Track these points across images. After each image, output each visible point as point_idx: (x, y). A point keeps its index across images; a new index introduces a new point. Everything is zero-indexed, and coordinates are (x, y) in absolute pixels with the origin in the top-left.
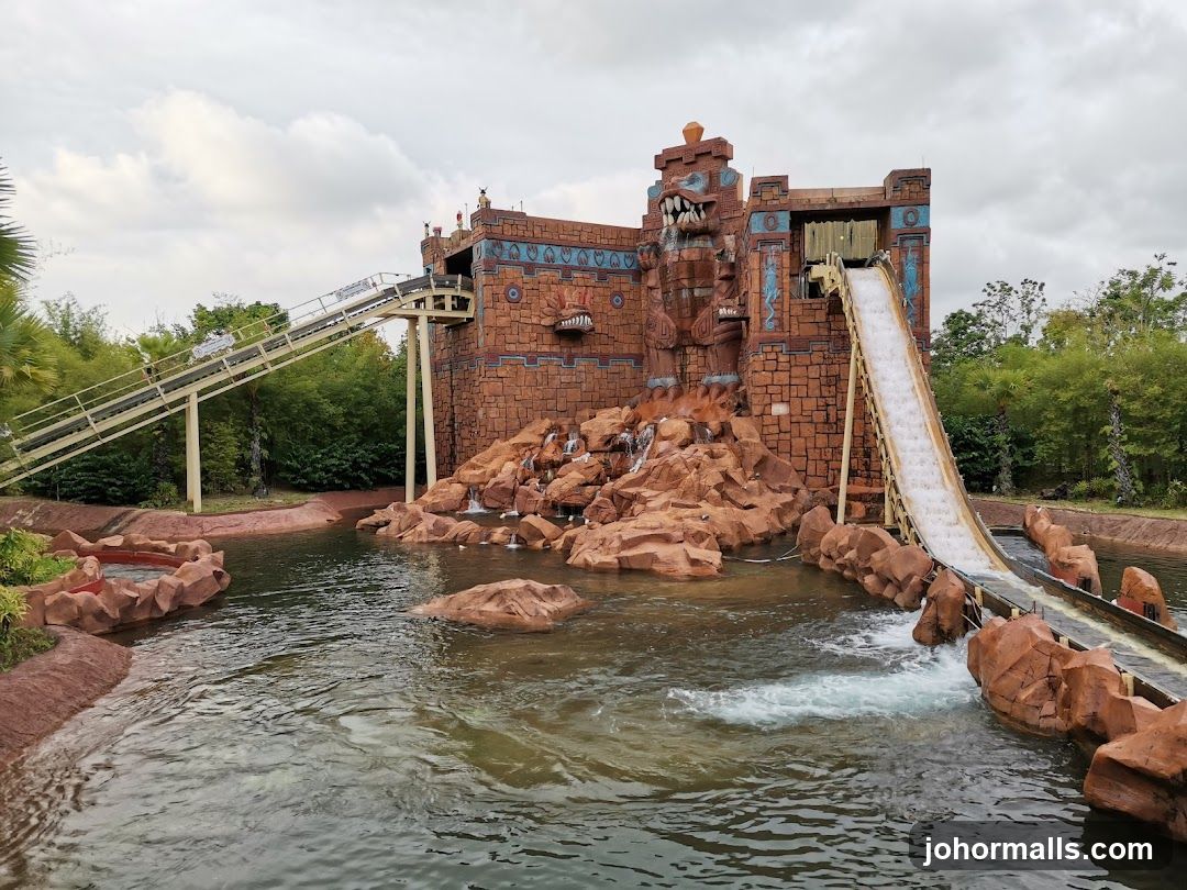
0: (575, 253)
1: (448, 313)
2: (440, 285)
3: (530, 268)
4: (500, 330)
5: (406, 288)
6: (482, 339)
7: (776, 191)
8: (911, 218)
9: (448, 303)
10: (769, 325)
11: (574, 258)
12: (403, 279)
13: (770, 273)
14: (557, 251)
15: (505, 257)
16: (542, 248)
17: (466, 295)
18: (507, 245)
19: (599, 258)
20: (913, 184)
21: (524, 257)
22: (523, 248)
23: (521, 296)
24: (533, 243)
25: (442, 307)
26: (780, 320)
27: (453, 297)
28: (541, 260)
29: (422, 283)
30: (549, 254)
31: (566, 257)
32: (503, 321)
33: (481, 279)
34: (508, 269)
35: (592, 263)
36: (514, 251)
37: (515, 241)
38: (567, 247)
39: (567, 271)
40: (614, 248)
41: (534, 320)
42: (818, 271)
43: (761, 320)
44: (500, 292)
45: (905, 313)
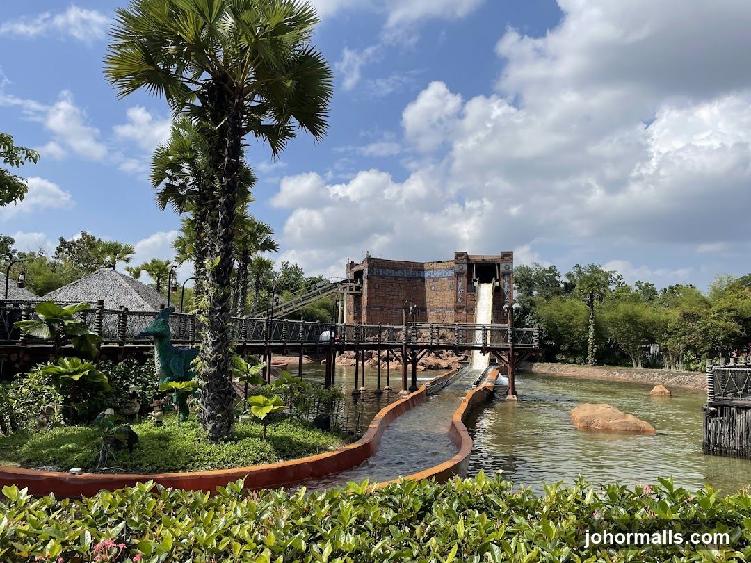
1: (354, 291)
2: (352, 282)
3: (383, 277)
4: (371, 299)
5: (340, 283)
6: (365, 301)
7: (462, 257)
8: (507, 268)
9: (354, 289)
10: (459, 301)
11: (399, 273)
12: (340, 280)
13: (460, 283)
14: (393, 271)
15: (374, 274)
16: (387, 271)
17: (360, 286)
18: (375, 269)
19: (408, 274)
20: (507, 256)
21: (381, 274)
22: (381, 270)
23: (379, 287)
24: (384, 268)
25: (352, 290)
26: (463, 299)
27: (356, 286)
28: (387, 274)
29: (346, 281)
30: (390, 272)
31: (396, 273)
32: (373, 295)
33: (365, 281)
34: (375, 277)
35: (406, 275)
36: (378, 271)
37: (378, 268)
38: (396, 270)
39: (396, 278)
40: (414, 270)
41: (384, 295)
42: (476, 284)
43: (457, 299)
44: (372, 285)
45: (504, 298)
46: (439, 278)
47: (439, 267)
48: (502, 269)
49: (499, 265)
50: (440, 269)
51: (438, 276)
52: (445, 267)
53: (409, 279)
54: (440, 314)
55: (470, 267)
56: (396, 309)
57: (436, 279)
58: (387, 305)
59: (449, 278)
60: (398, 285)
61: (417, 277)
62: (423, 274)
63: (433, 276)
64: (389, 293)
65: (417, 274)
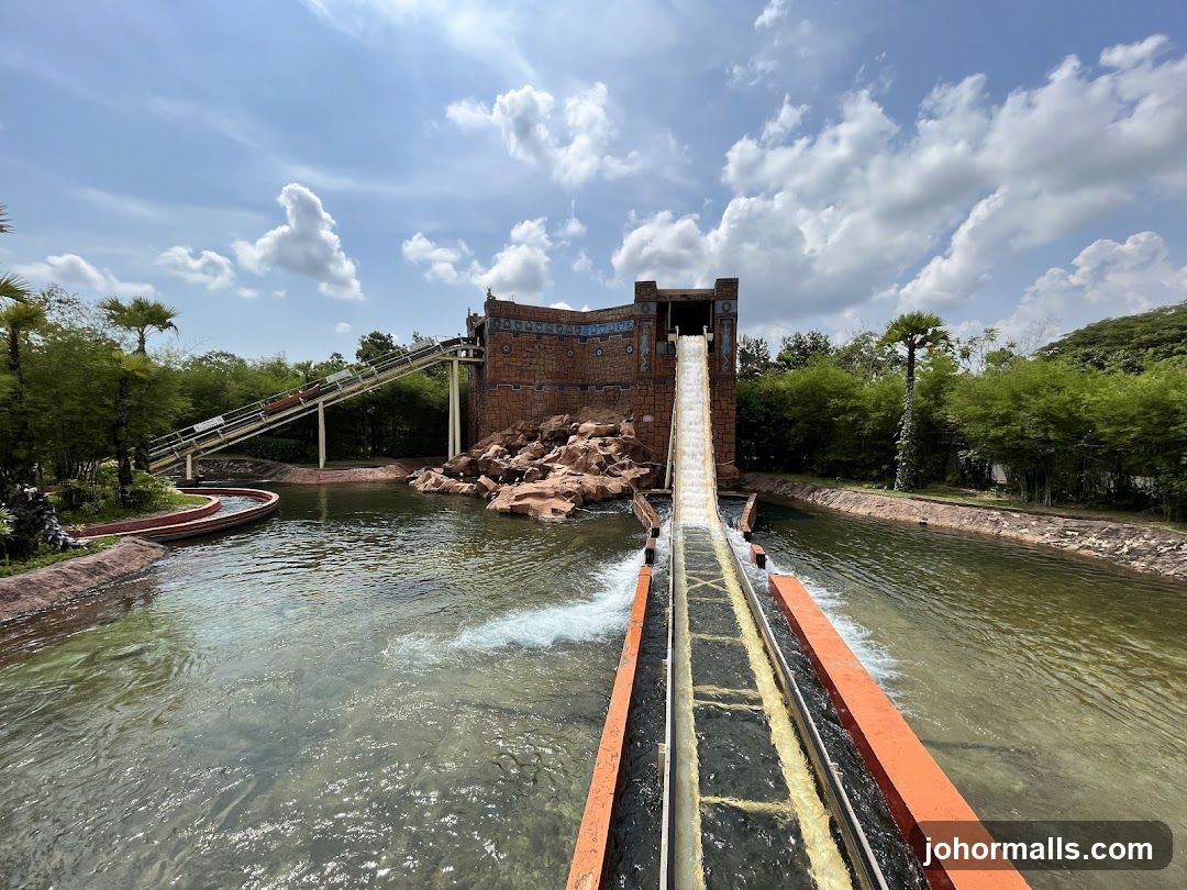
0: (545, 325)
1: (471, 359)
2: (467, 342)
3: (516, 334)
4: (497, 369)
5: (447, 344)
6: (488, 373)
7: (648, 290)
8: (727, 307)
9: (471, 354)
10: (643, 369)
11: (544, 328)
13: (644, 339)
14: (534, 324)
15: (502, 328)
16: (524, 323)
17: (482, 349)
18: (503, 320)
19: (560, 329)
20: (728, 287)
21: (513, 327)
22: (513, 322)
23: (511, 350)
24: (518, 318)
25: (467, 356)
26: (650, 366)
27: (474, 351)
28: (524, 329)
30: (529, 325)
31: (539, 328)
32: (499, 364)
33: (488, 340)
34: (503, 334)
35: (555, 331)
36: (507, 324)
37: (508, 318)
38: (539, 321)
39: (540, 336)
40: (569, 323)
41: (519, 364)
42: (671, 337)
43: (639, 366)
44: (498, 347)
45: (721, 364)
46: (609, 335)
47: (610, 318)
48: (719, 310)
49: (713, 302)
50: (611, 321)
51: (607, 332)
52: (618, 317)
53: (561, 338)
54: (611, 393)
55: (662, 307)
56: (540, 388)
57: (604, 337)
58: (526, 380)
59: (625, 334)
60: (542, 346)
61: (574, 334)
62: (583, 331)
63: (598, 333)
64: (528, 360)
65: (574, 330)
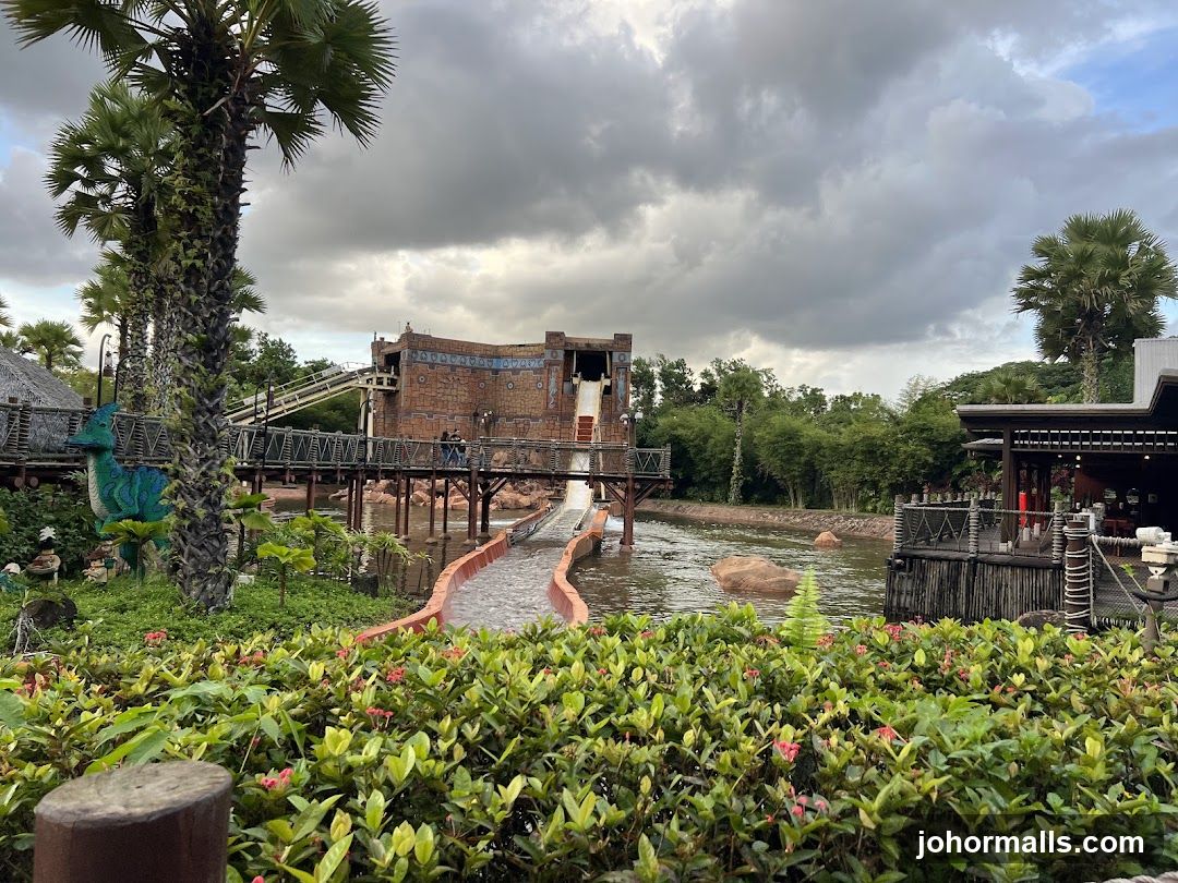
0: (459, 357)
1: (385, 386)
2: (381, 371)
3: (432, 366)
4: (412, 399)
5: (362, 372)
6: (403, 402)
7: (558, 339)
8: (622, 358)
9: (385, 382)
10: (551, 406)
11: (457, 360)
12: (361, 367)
13: (553, 380)
14: (448, 356)
15: (418, 359)
16: (439, 355)
17: (395, 377)
18: (420, 352)
19: (473, 362)
20: (623, 341)
21: (429, 360)
22: (429, 354)
23: (426, 381)
24: (434, 351)
25: (381, 383)
26: (556, 404)
27: (388, 378)
28: (439, 361)
29: (372, 370)
30: (444, 358)
31: (453, 360)
32: (415, 394)
33: (404, 370)
34: (419, 365)
35: (468, 364)
36: (424, 356)
37: (424, 350)
38: (454, 354)
39: (453, 367)
40: (481, 356)
41: (433, 394)
42: (575, 381)
43: (547, 402)
44: (414, 377)
45: (616, 405)
46: (520, 370)
47: (522, 353)
48: (616, 359)
49: (611, 353)
50: (523, 357)
51: (518, 367)
52: (530, 354)
53: (474, 370)
54: (521, 425)
55: (568, 354)
56: (452, 417)
57: (515, 371)
58: (439, 410)
59: (536, 371)
60: (456, 378)
61: (486, 366)
62: (495, 364)
63: (510, 367)
64: (442, 391)
65: (486, 363)
